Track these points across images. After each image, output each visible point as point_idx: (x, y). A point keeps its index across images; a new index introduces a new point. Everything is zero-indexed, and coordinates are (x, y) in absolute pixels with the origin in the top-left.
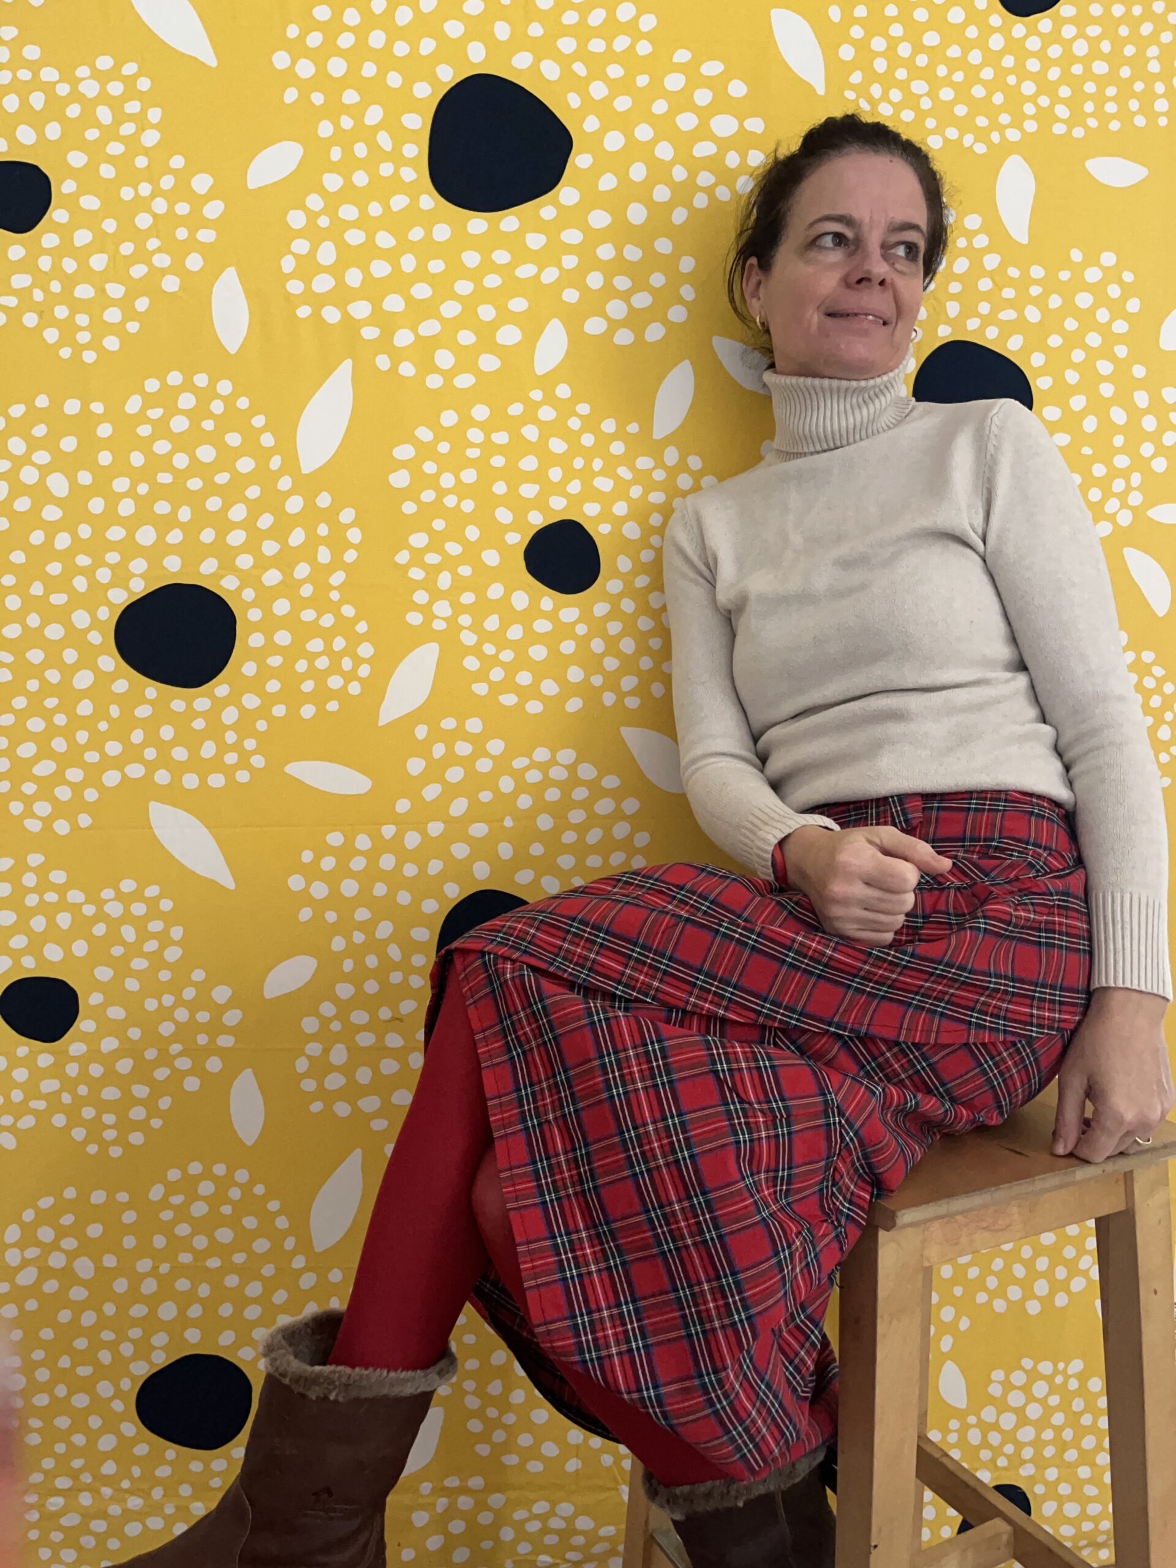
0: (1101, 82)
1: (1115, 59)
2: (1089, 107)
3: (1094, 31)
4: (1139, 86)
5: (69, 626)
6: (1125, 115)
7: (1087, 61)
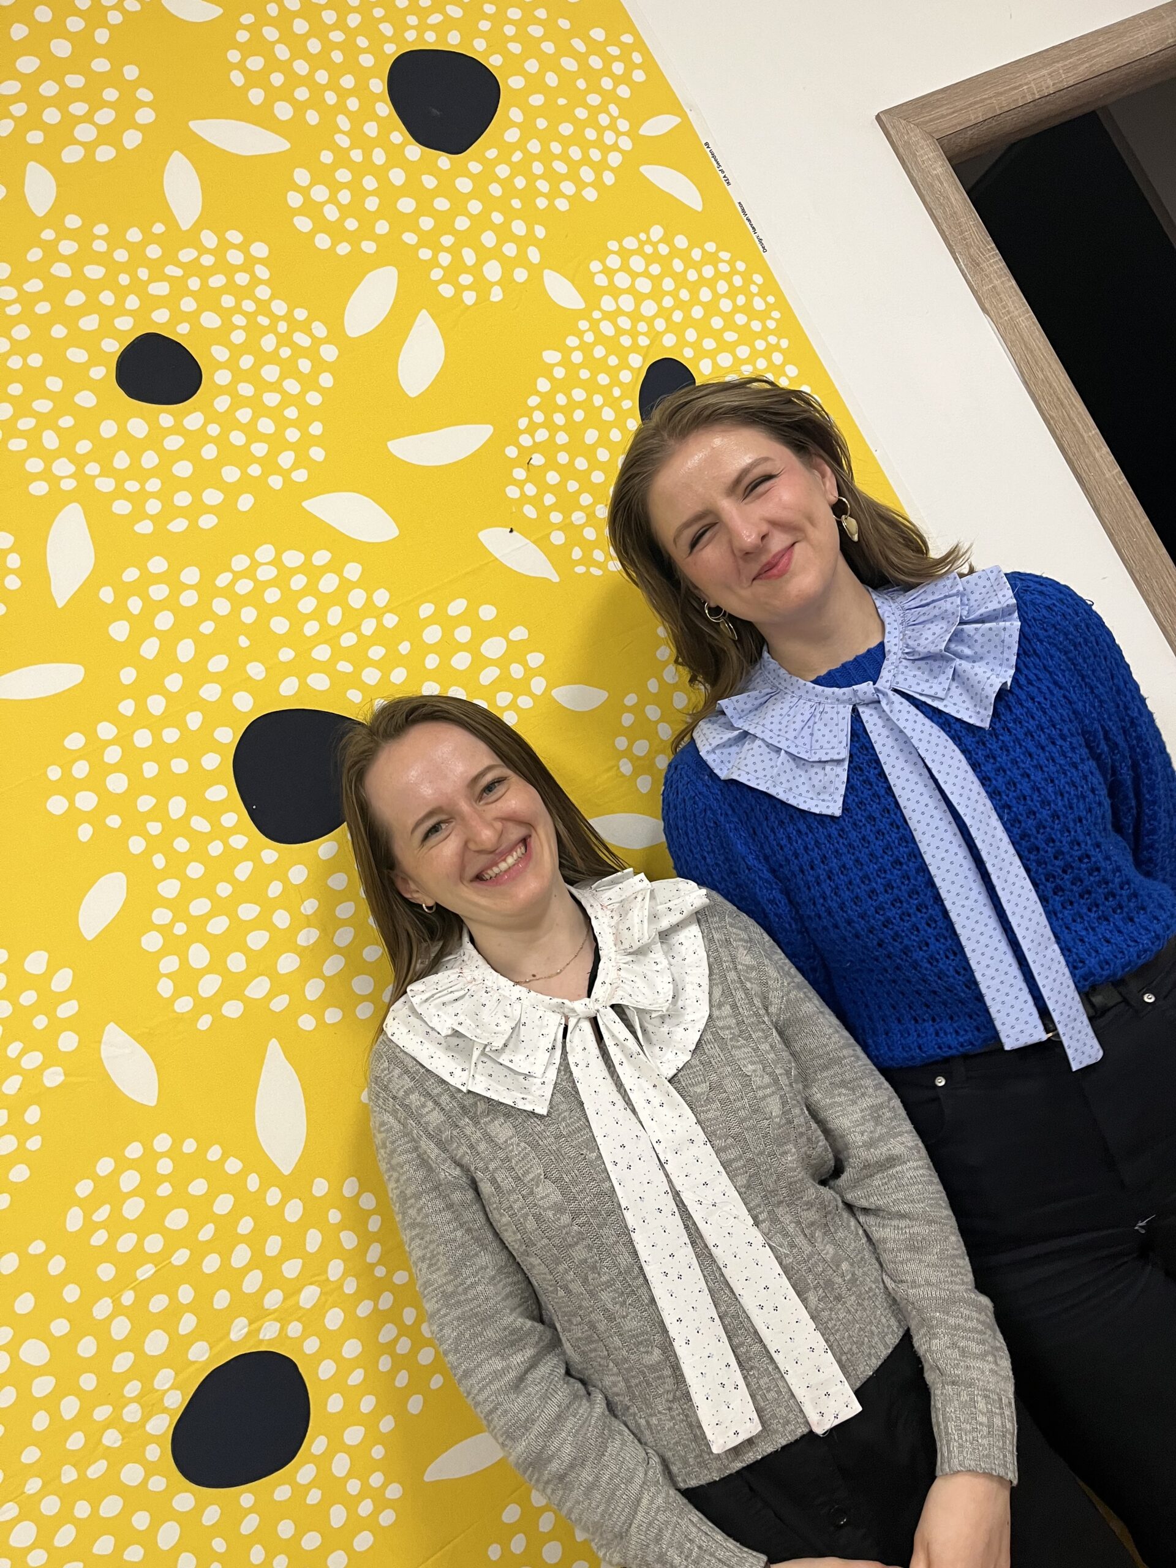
5: (123, 1491)
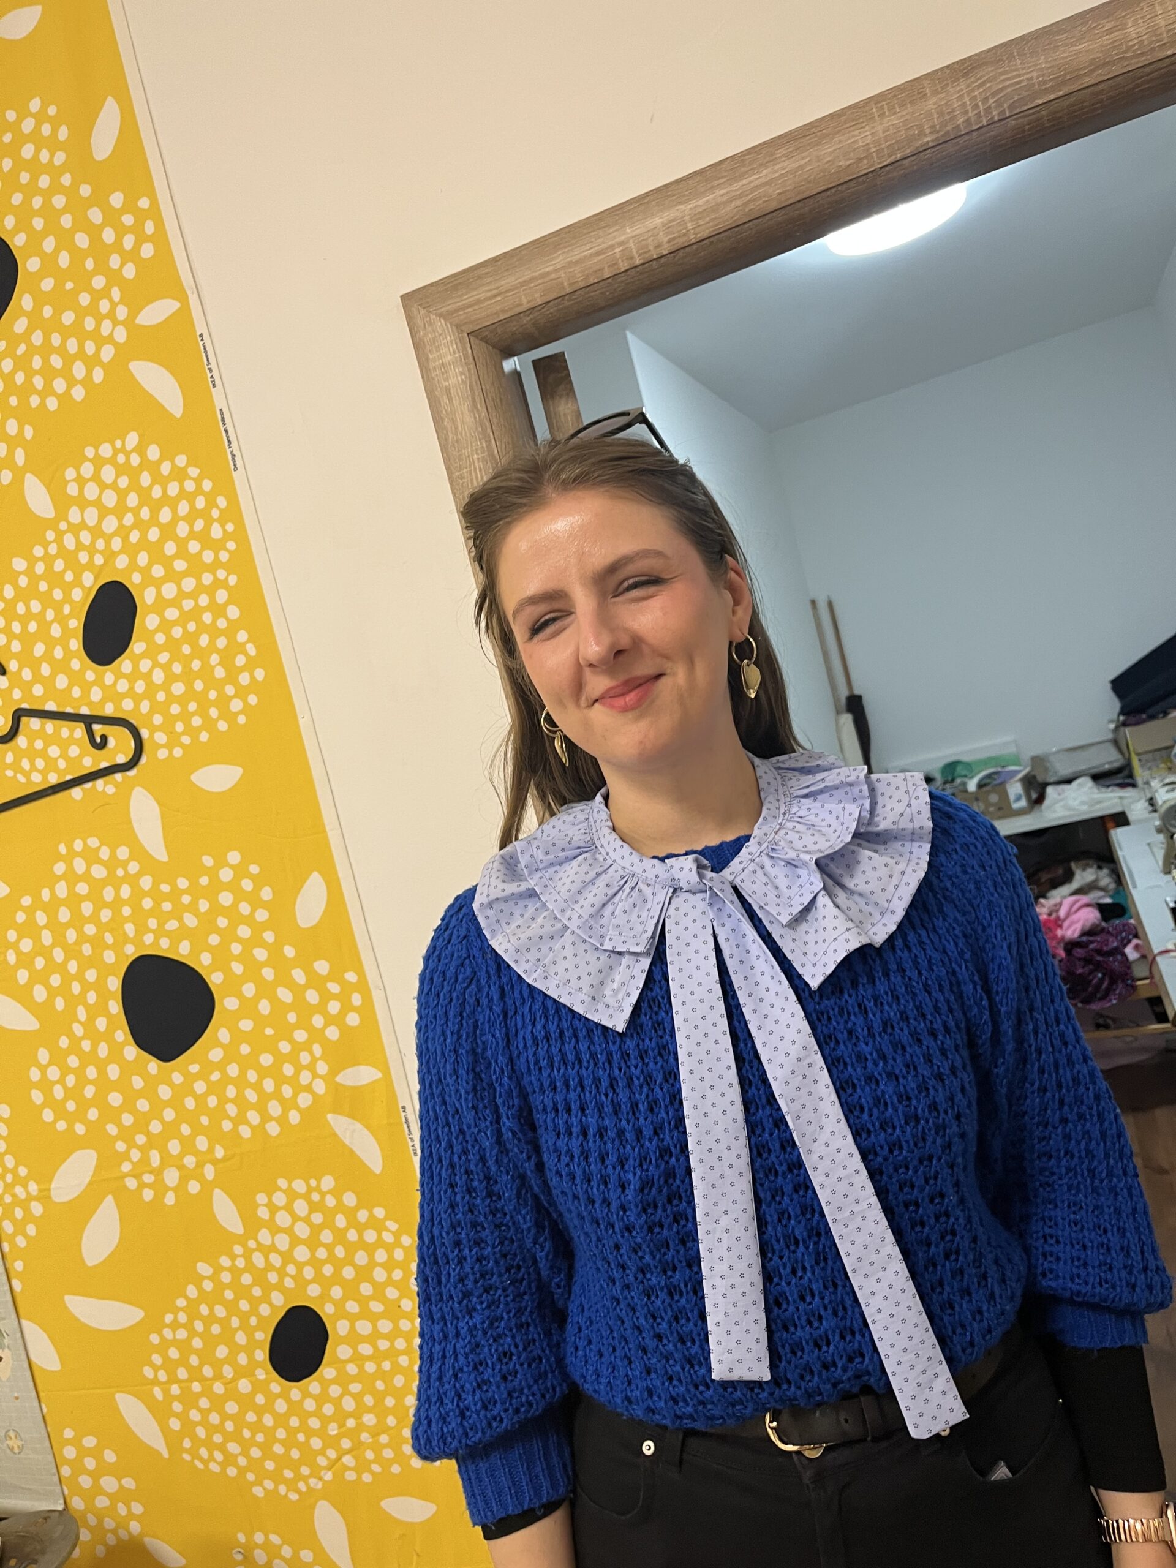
0: (182, 700)
1: (188, 676)
2: (179, 727)
3: (164, 657)
4: (213, 695)
6: (209, 724)
7: (166, 686)
